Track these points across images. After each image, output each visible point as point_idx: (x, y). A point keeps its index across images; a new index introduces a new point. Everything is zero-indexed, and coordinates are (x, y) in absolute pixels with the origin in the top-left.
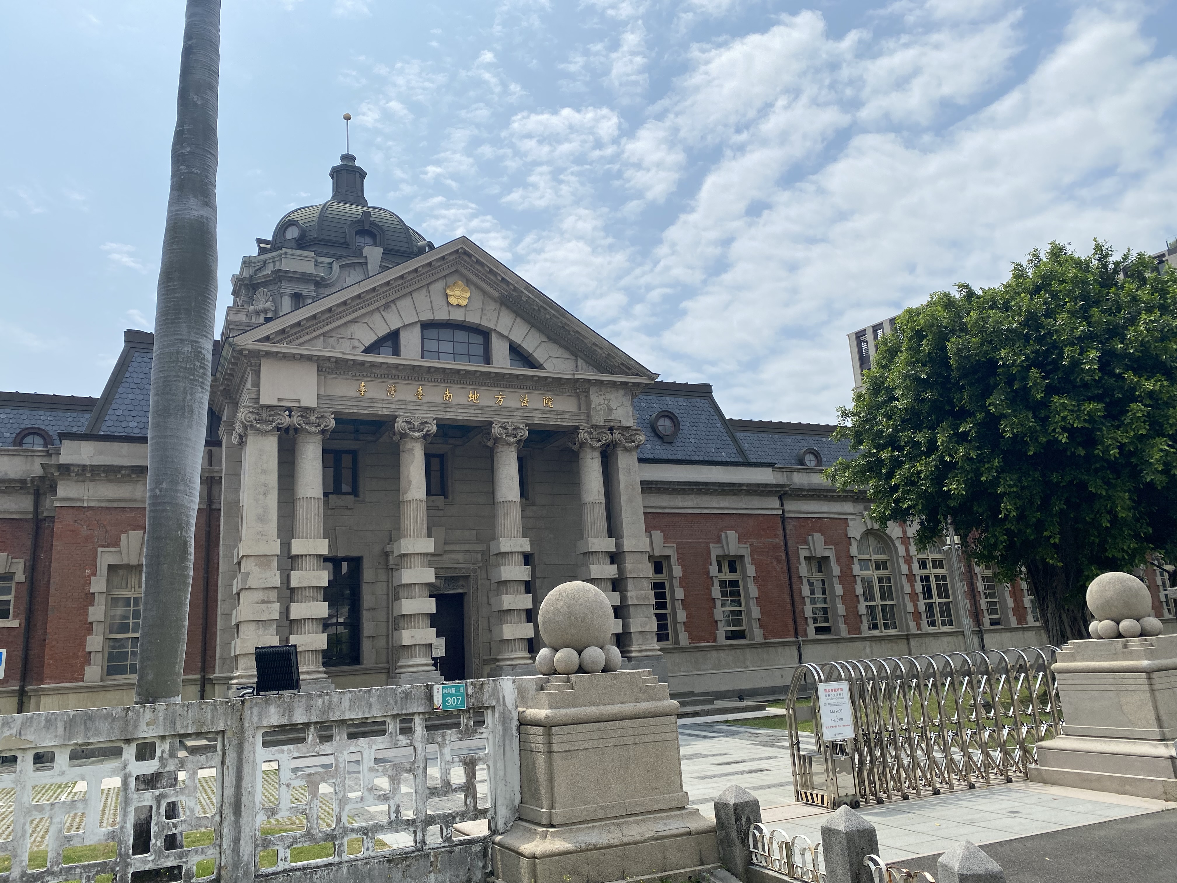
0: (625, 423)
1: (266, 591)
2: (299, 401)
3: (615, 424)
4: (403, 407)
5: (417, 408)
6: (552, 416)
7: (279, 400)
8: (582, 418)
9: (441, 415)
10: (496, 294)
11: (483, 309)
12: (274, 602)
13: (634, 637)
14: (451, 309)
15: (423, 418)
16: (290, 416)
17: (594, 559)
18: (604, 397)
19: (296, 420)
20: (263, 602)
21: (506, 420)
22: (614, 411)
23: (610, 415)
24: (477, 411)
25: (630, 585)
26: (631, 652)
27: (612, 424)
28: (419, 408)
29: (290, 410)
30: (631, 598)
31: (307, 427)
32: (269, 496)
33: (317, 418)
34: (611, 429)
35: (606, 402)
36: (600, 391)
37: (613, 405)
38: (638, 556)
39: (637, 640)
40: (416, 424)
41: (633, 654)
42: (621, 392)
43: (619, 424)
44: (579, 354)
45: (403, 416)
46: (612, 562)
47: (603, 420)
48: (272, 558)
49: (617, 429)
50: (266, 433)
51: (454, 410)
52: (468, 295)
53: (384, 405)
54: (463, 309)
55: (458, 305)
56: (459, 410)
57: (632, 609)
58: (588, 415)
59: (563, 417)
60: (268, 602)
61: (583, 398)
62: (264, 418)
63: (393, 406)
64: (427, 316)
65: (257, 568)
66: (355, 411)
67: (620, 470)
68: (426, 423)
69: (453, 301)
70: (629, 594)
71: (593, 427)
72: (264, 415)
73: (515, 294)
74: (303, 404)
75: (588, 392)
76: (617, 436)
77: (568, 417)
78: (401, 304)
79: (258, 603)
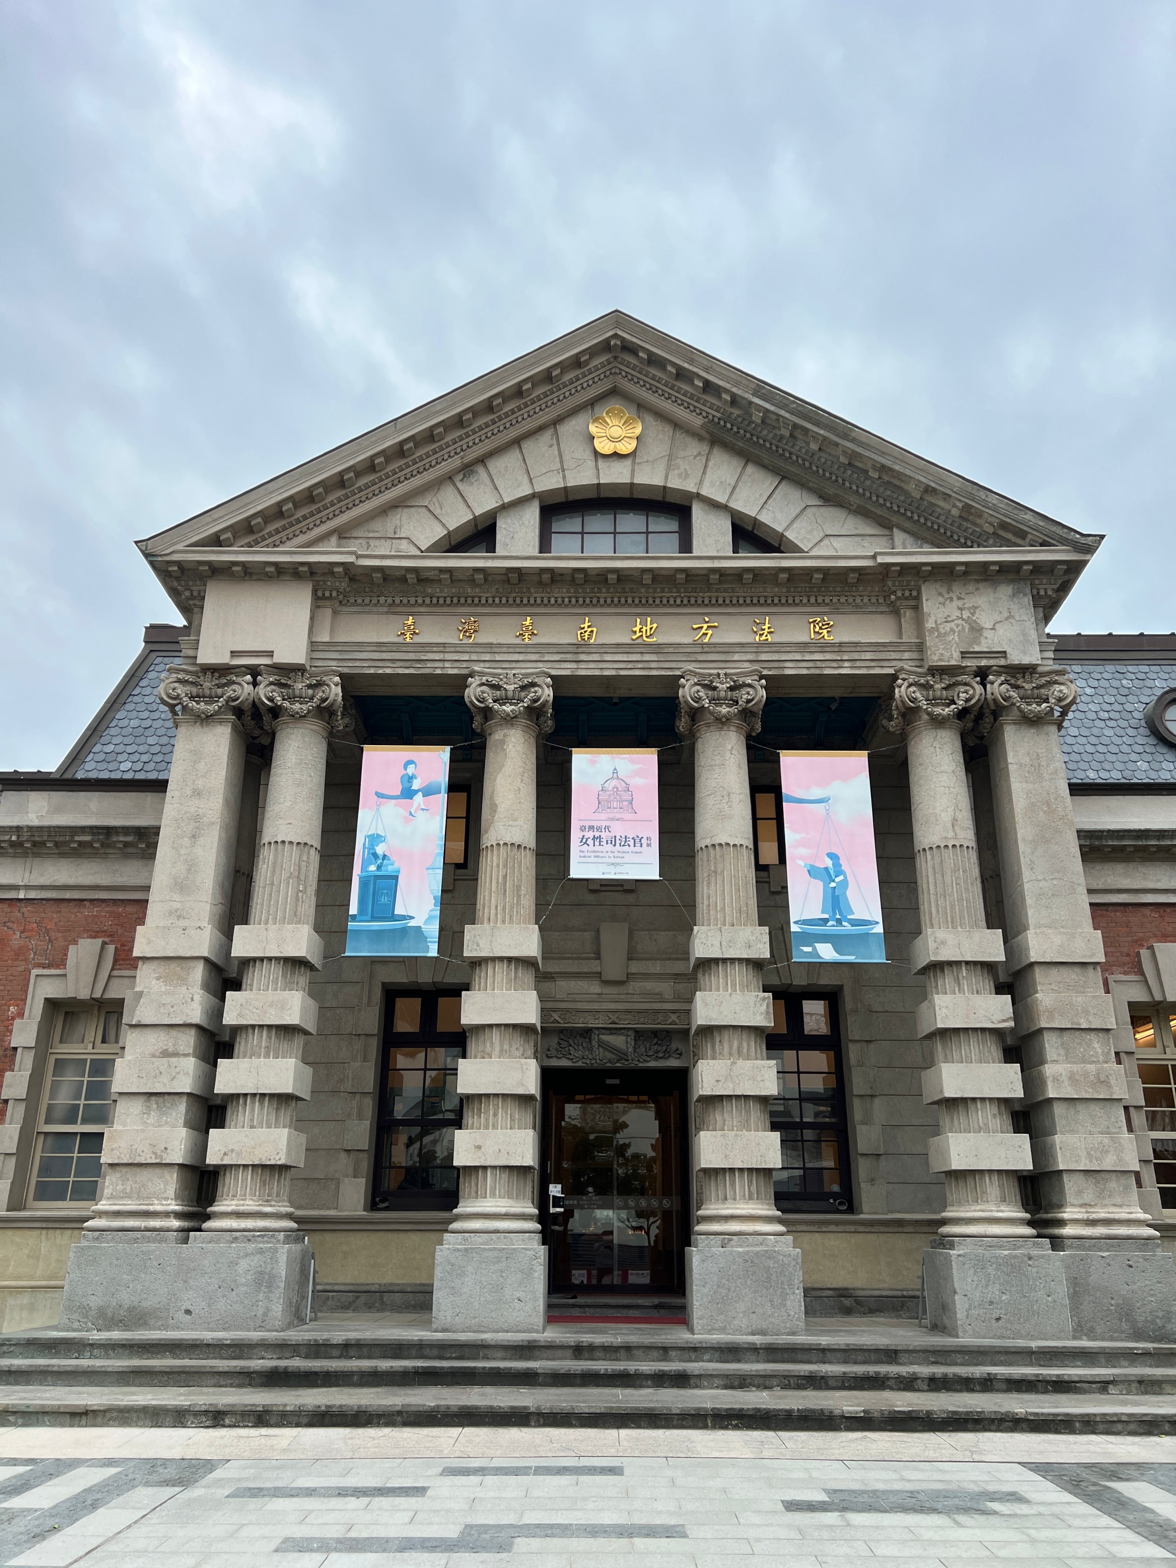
0: (1016, 657)
1: (174, 1032)
2: (270, 654)
3: (991, 662)
4: (487, 657)
5: (516, 657)
6: (828, 656)
7: (234, 654)
8: (906, 655)
9: (565, 670)
10: (697, 421)
11: (671, 457)
12: (186, 1055)
13: (1070, 1185)
14: (601, 463)
15: (526, 675)
16: (255, 684)
17: (947, 980)
18: (960, 603)
19: (264, 692)
20: (166, 1054)
21: (715, 672)
22: (986, 633)
23: (976, 640)
24: (647, 657)
25: (1051, 1046)
26: (1061, 1223)
27: (984, 663)
28: (521, 657)
29: (254, 672)
30: (1056, 1079)
31: (286, 704)
32: (201, 841)
33: (310, 686)
34: (982, 674)
35: (966, 614)
36: (949, 590)
37: (985, 619)
38: (1071, 976)
39: (1080, 1192)
40: (511, 688)
41: (1067, 1231)
42: (1005, 590)
43: (1002, 662)
44: (894, 519)
45: (482, 674)
46: (1000, 989)
47: (956, 655)
48: (192, 964)
49: (998, 674)
50: (206, 719)
51: (596, 657)
52: (638, 430)
53: (448, 656)
54: (628, 462)
55: (616, 455)
56: (608, 657)
57: (1058, 1110)
58: (921, 647)
59: (856, 656)
60: (175, 1055)
61: (908, 614)
62: (207, 692)
63: (466, 657)
64: (550, 482)
65: (161, 983)
66: (388, 671)
67: (1012, 768)
68: (533, 685)
69: (604, 447)
70: (1049, 1070)
71: (934, 671)
72: (207, 684)
73: (736, 412)
74: (278, 659)
75: (918, 598)
76: (997, 688)
77: (869, 656)
78: (497, 465)
79: (154, 1056)
